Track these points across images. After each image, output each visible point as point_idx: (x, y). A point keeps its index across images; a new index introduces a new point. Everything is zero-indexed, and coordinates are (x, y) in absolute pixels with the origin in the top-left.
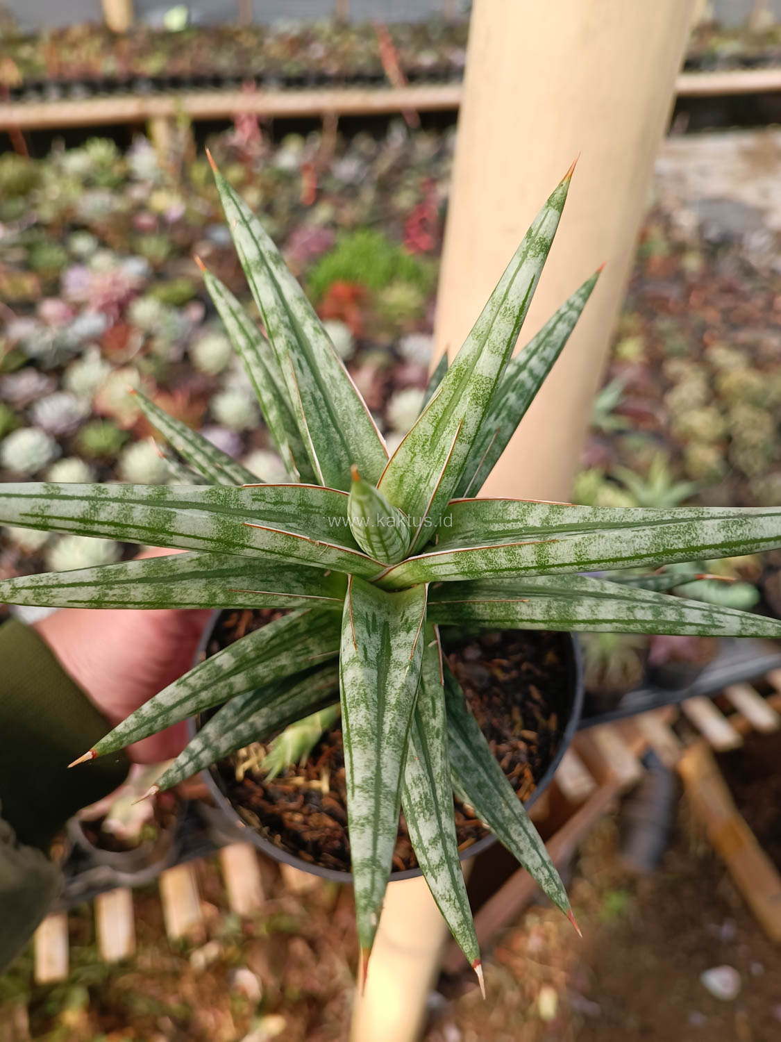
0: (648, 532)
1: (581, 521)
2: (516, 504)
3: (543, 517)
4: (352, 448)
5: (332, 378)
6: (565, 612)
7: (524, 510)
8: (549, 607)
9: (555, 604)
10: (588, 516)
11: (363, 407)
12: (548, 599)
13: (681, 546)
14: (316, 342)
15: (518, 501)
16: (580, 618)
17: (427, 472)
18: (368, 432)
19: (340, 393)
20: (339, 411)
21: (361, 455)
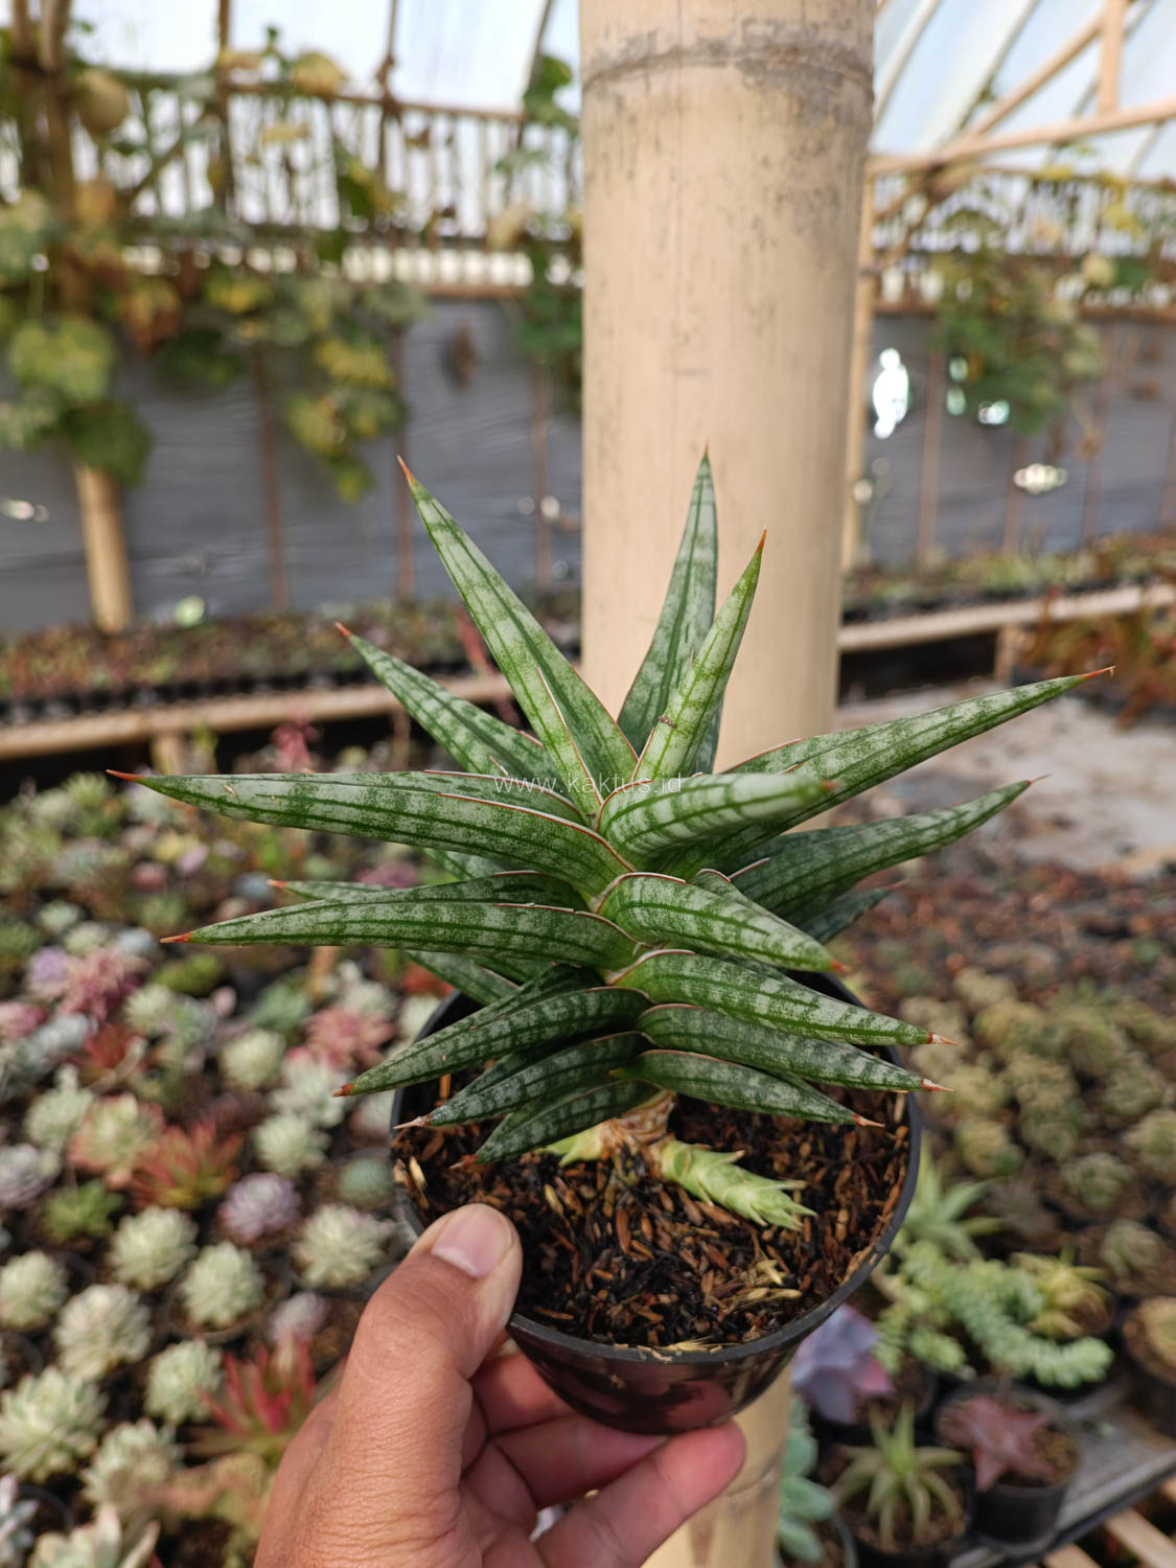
2: (635, 689)
3: (655, 668)
5: (461, 788)
7: (644, 683)
14: (417, 781)
15: (633, 686)
17: (593, 738)
19: (478, 790)
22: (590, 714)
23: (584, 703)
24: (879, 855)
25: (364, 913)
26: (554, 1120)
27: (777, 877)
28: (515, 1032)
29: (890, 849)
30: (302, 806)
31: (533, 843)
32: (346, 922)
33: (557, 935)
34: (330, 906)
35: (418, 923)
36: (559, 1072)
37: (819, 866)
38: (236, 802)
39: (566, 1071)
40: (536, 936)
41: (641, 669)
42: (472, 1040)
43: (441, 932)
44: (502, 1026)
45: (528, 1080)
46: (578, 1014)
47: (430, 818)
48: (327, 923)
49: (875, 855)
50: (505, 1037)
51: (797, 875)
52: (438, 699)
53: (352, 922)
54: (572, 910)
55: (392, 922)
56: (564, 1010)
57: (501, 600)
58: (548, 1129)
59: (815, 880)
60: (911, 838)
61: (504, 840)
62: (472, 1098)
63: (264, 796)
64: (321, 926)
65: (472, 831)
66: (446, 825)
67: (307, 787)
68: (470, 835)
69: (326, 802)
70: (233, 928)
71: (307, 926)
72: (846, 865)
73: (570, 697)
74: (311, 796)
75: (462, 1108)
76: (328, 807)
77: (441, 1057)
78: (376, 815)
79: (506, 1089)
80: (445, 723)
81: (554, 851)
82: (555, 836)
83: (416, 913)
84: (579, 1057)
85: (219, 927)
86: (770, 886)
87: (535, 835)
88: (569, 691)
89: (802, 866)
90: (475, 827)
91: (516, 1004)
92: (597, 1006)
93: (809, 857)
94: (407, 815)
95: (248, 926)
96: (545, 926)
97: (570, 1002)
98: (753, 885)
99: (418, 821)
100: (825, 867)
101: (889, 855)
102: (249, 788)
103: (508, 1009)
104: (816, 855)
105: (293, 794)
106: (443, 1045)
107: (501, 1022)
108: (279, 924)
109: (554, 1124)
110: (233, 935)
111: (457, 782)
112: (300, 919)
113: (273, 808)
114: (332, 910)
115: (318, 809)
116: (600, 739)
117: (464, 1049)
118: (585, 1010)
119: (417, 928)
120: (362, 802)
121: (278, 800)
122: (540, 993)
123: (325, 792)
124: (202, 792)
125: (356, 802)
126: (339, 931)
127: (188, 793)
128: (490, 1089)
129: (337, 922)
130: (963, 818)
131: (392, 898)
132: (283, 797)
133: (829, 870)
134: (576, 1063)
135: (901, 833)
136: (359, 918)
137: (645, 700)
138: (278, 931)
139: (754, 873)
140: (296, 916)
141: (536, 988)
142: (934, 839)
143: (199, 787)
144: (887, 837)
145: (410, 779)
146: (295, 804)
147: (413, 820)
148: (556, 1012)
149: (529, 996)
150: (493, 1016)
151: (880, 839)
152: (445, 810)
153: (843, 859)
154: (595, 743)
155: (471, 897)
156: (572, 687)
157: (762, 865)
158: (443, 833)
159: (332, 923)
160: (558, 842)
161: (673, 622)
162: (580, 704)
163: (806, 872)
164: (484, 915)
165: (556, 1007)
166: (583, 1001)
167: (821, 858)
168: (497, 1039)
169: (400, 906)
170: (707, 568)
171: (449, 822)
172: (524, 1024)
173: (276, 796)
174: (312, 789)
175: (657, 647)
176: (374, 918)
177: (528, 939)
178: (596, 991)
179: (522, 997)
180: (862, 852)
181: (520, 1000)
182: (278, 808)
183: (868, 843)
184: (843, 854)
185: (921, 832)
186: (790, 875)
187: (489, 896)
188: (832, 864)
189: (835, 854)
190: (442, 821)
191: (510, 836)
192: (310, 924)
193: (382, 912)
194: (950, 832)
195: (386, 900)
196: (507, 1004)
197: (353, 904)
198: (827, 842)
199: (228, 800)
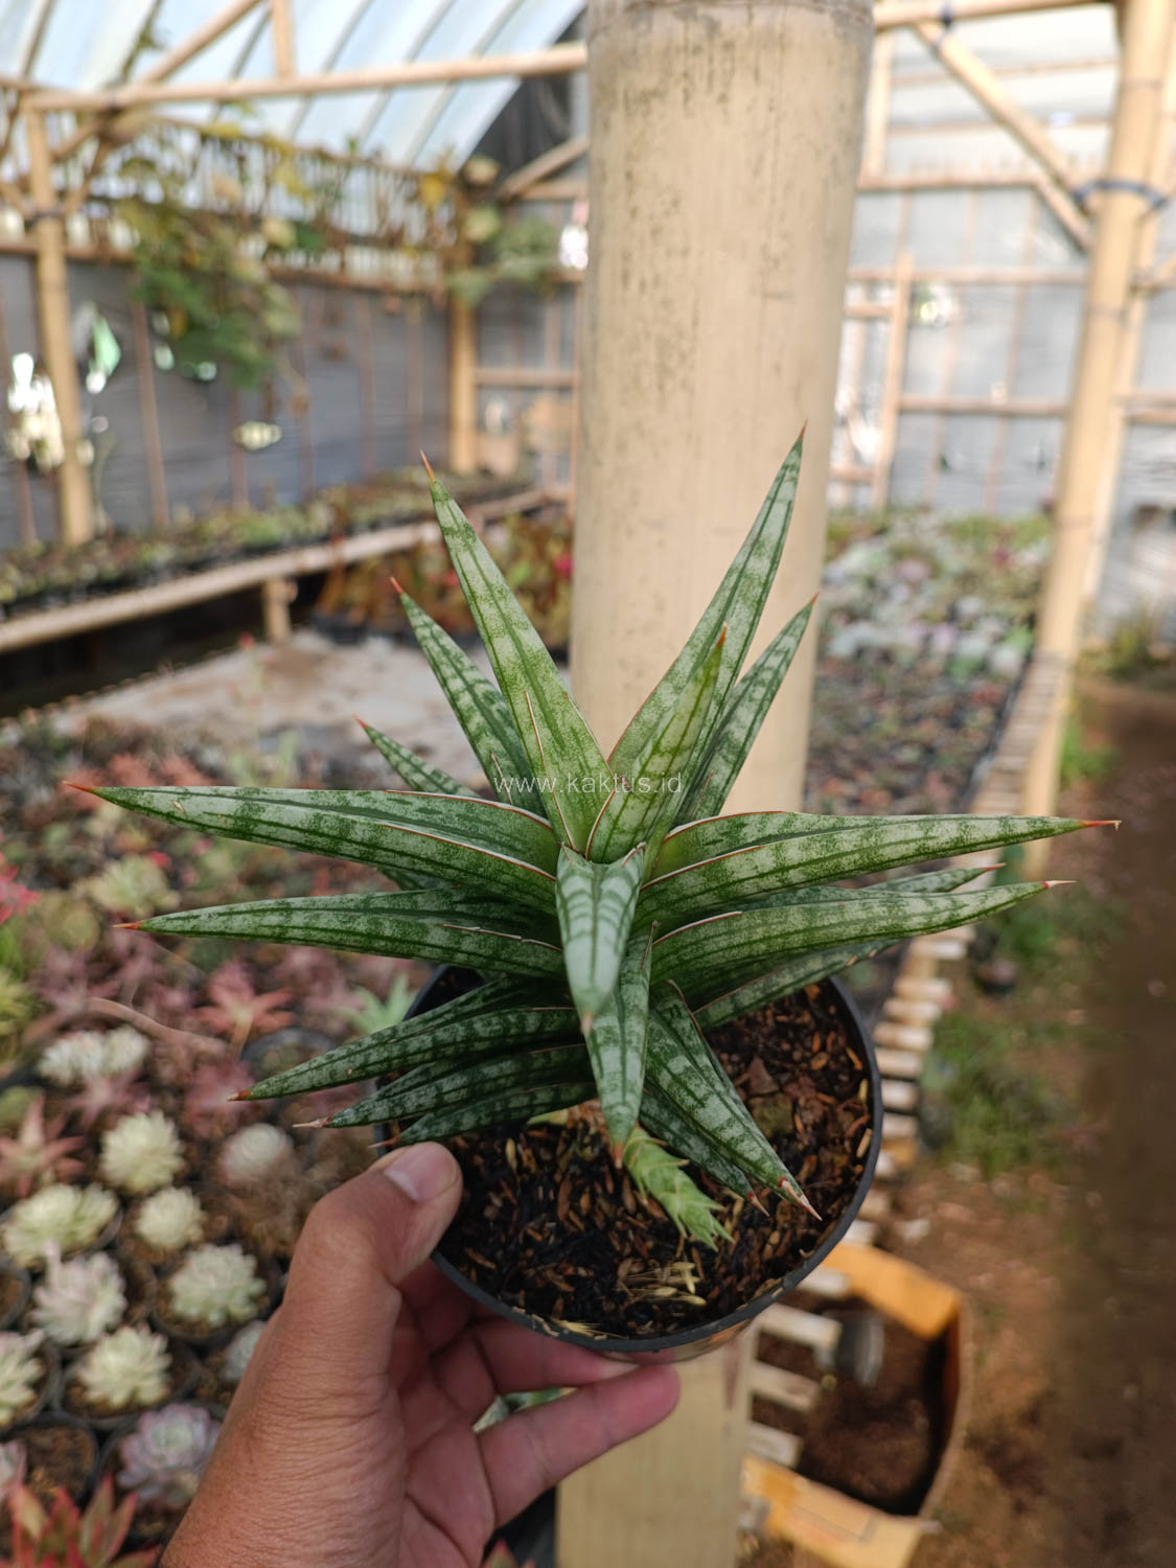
0: (738, 606)
1: (694, 660)
2: (645, 711)
3: (672, 690)
4: (497, 838)
5: (421, 810)
6: (734, 747)
7: (655, 705)
8: (724, 757)
9: (724, 751)
10: (692, 652)
11: (467, 801)
12: (717, 755)
13: (760, 590)
14: (375, 802)
15: (643, 707)
16: (742, 740)
18: (491, 813)
19: (441, 813)
20: (456, 825)
21: (508, 835)
22: (578, 741)
23: (573, 731)
24: (857, 932)
25: (307, 920)
26: (488, 1112)
27: (745, 933)
28: (437, 1047)
29: (870, 928)
30: (247, 826)
31: (480, 876)
32: (288, 927)
33: (503, 957)
34: (277, 910)
35: (361, 934)
36: (485, 1080)
37: (792, 930)
38: (184, 818)
39: (495, 1079)
40: (481, 956)
41: (656, 689)
42: (385, 1055)
43: (382, 943)
44: (423, 1041)
45: (446, 1088)
46: (513, 1031)
47: (373, 845)
48: (270, 927)
49: (853, 931)
50: (425, 1051)
51: (767, 935)
52: (463, 679)
53: (294, 927)
54: (519, 938)
55: (332, 931)
56: (498, 1027)
57: (503, 616)
58: (480, 1118)
59: (784, 943)
60: (895, 921)
61: (449, 871)
62: (380, 1103)
63: (210, 814)
64: (263, 929)
65: (416, 860)
66: (390, 854)
67: (255, 808)
68: (414, 863)
69: (270, 824)
70: (180, 922)
71: (250, 927)
72: (819, 935)
73: (559, 723)
74: (256, 817)
75: (366, 1113)
76: (273, 829)
77: (346, 1071)
78: (320, 839)
79: (419, 1097)
80: (463, 707)
81: (504, 884)
82: (503, 873)
83: (359, 924)
84: (514, 1067)
85: (168, 919)
86: (737, 939)
87: (482, 869)
88: (559, 716)
89: (774, 927)
90: (419, 858)
91: (449, 1016)
92: (538, 1024)
93: (782, 920)
94: (350, 841)
95: (193, 922)
96: (490, 947)
97: (506, 1021)
98: (720, 935)
99: (361, 848)
100: (797, 932)
101: (869, 933)
102: (197, 806)
103: (439, 1021)
104: (790, 919)
105: (239, 814)
106: (352, 1058)
107: (424, 1037)
108: (224, 922)
109: (487, 1116)
110: (179, 929)
111: (419, 804)
112: (245, 919)
113: (218, 825)
114: (277, 913)
115: (263, 829)
116: (585, 769)
117: (375, 1063)
118: (523, 1028)
119: (358, 938)
120: (306, 826)
121: (223, 819)
122: (482, 1004)
123: (270, 815)
124: (151, 806)
125: (300, 826)
126: (281, 934)
127: (139, 806)
128: (402, 1095)
129: (280, 926)
130: (959, 911)
131: (341, 906)
132: (229, 816)
133: (801, 936)
134: (509, 1072)
135: (887, 914)
136: (302, 925)
137: (652, 724)
138: (222, 929)
139: (723, 923)
140: (241, 916)
141: (479, 999)
142: (922, 927)
143: (149, 802)
144: (870, 915)
145: (368, 799)
146: (240, 823)
147: (355, 846)
148: (488, 1029)
149: (468, 1008)
150: (420, 1028)
151: (862, 915)
152: (387, 840)
153: (817, 928)
154: (579, 771)
155: (426, 908)
156: (563, 712)
157: (733, 916)
158: (386, 859)
159: (275, 927)
160: (506, 878)
161: (703, 638)
162: (569, 730)
163: (775, 933)
164: (428, 933)
165: (489, 1024)
166: (522, 1020)
167: (795, 922)
168: (415, 1053)
169: (346, 916)
170: (756, 582)
171: (392, 851)
172: (450, 1040)
173: (222, 815)
174: (259, 809)
175: (679, 667)
176: (316, 925)
177: (472, 958)
178: (539, 1011)
179: (459, 1009)
180: (839, 924)
181: (456, 1012)
182: (224, 826)
183: (848, 917)
184: (819, 924)
185: (906, 918)
186: (759, 933)
187: (445, 908)
188: (804, 931)
189: (810, 923)
190: (386, 850)
191: (456, 869)
192: (253, 926)
193: (326, 920)
194: (941, 923)
195: (334, 907)
196: (440, 1016)
197: (300, 909)
198: (807, 906)
199: (177, 815)
